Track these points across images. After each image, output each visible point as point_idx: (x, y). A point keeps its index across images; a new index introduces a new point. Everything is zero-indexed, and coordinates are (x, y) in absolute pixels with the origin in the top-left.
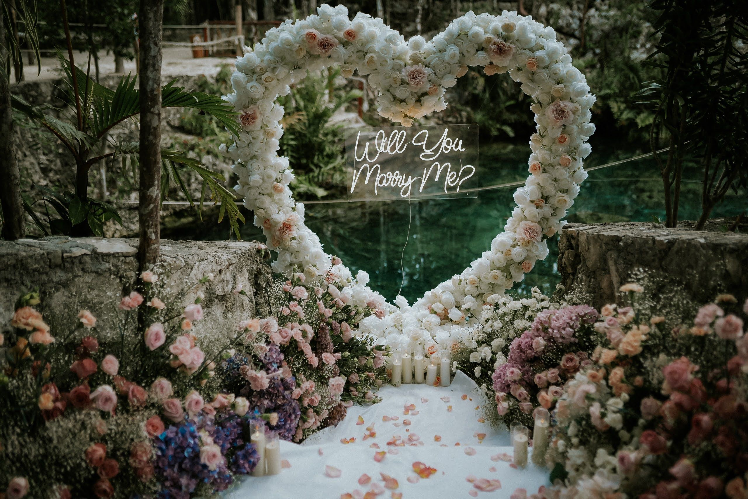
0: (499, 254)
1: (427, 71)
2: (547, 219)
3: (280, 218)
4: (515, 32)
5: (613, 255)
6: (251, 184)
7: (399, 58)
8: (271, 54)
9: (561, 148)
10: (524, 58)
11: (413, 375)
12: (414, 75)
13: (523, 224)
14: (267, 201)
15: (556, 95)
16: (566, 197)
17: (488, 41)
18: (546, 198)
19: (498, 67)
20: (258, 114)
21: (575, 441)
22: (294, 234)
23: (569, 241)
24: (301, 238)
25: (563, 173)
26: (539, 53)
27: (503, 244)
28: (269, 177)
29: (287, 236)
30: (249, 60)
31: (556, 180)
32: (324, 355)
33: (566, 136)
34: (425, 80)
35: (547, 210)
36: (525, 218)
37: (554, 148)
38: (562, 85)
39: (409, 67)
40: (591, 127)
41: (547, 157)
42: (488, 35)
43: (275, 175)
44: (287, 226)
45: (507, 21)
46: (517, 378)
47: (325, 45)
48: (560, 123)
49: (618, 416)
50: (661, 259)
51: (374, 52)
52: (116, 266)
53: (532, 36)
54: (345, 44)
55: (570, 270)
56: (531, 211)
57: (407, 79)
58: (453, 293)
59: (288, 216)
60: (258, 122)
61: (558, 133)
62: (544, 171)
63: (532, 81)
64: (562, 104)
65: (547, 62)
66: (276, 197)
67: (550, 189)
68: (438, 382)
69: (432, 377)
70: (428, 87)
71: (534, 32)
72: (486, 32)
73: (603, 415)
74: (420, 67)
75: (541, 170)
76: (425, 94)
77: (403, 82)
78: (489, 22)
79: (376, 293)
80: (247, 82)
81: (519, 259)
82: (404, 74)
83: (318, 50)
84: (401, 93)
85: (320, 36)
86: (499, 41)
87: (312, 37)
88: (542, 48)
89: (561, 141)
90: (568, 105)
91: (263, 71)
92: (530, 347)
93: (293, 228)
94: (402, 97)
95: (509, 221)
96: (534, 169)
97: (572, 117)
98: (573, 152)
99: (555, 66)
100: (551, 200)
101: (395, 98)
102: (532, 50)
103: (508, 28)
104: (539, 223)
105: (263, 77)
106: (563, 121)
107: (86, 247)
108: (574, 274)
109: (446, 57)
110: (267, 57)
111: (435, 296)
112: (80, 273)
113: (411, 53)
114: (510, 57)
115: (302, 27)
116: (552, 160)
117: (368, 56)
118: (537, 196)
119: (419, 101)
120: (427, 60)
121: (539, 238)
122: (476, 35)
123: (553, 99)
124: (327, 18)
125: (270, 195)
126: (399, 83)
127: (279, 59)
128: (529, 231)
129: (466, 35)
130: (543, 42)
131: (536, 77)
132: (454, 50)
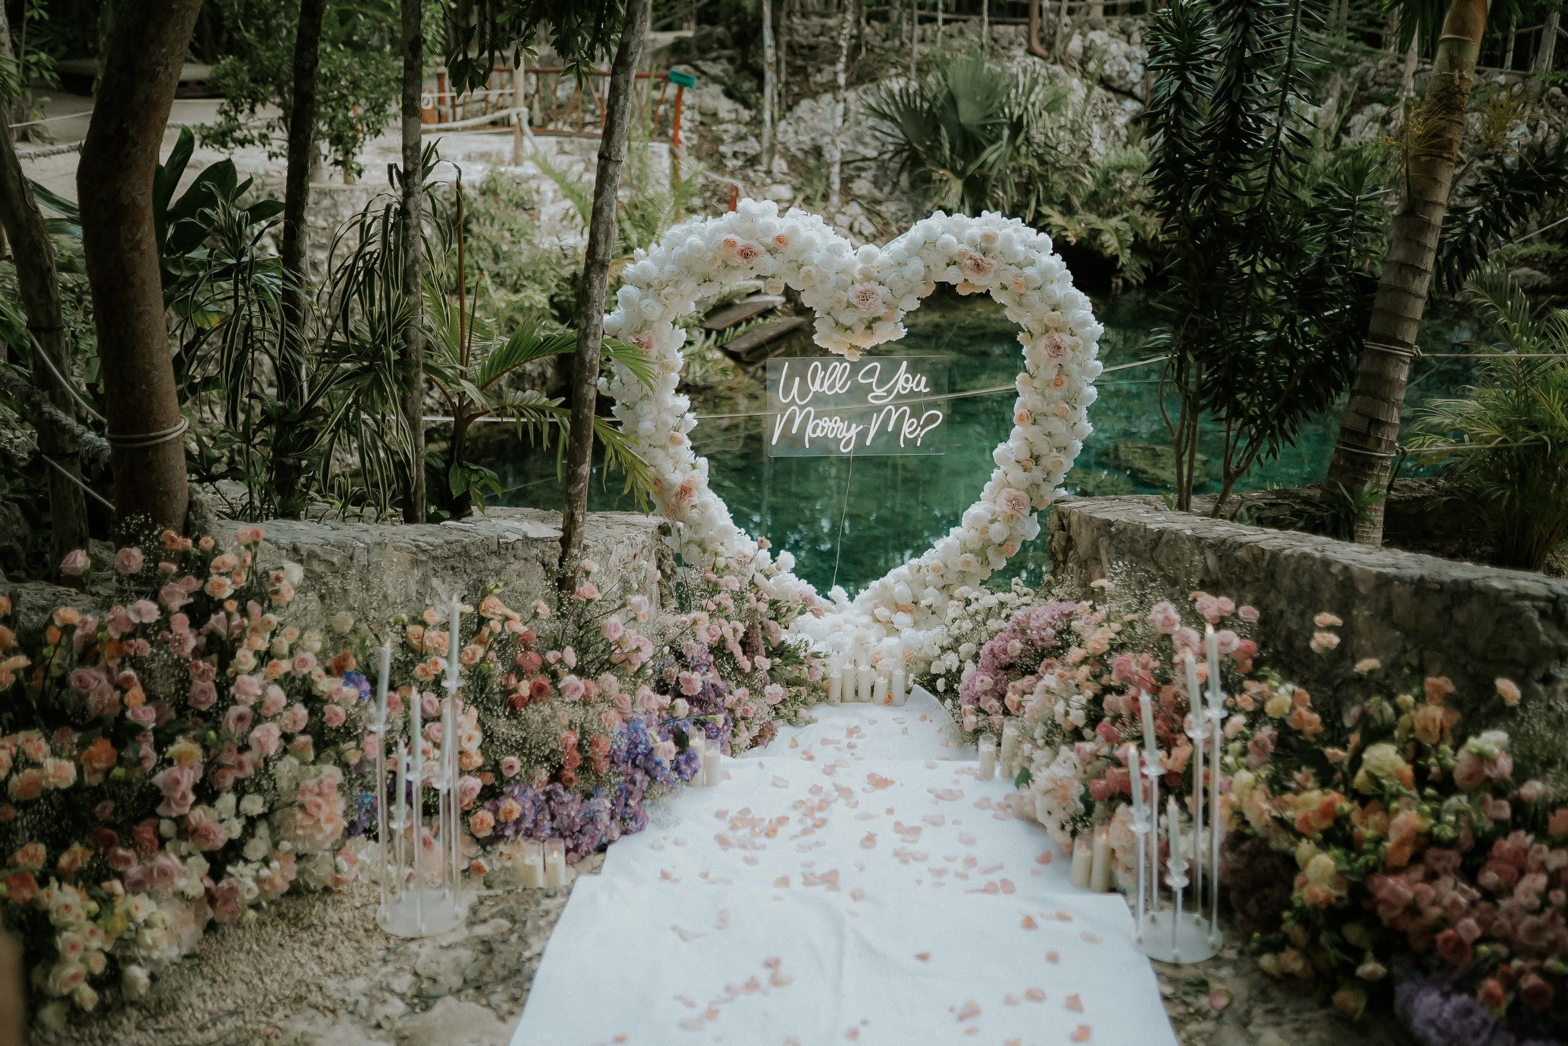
0: (972, 532)
1: (882, 291)
2: (1038, 486)
3: (677, 478)
4: (998, 245)
5: (1104, 542)
6: (641, 433)
7: (844, 271)
8: (673, 263)
9: (1057, 394)
10: (1008, 277)
11: (857, 692)
12: (865, 296)
13: (1005, 493)
14: (659, 454)
15: (1050, 324)
16: (1063, 458)
17: (963, 254)
18: (1036, 459)
19: (973, 286)
20: (654, 341)
21: (1041, 742)
22: (695, 500)
23: (1060, 520)
24: (705, 506)
25: (1058, 426)
26: (1029, 271)
27: (977, 518)
28: (665, 424)
29: (685, 503)
30: (644, 270)
31: (1049, 435)
32: (757, 658)
33: (1064, 378)
34: (879, 302)
35: (1037, 474)
36: (1009, 485)
37: (1047, 392)
38: (1058, 313)
39: (857, 285)
40: (1096, 367)
41: (1039, 404)
42: (963, 247)
43: (673, 421)
44: (685, 491)
45: (987, 229)
46: (988, 688)
47: (747, 254)
48: (1055, 362)
49: (1082, 713)
50: (1152, 550)
51: (812, 264)
52: (543, 552)
53: (1020, 248)
54: (771, 251)
55: (1060, 558)
56: (1017, 475)
57: (854, 301)
58: (908, 583)
59: (687, 477)
60: (653, 352)
61: (1053, 374)
62: (1035, 422)
63: (1020, 305)
64: (1056, 336)
65: (1039, 281)
66: (671, 450)
67: (1042, 447)
68: (889, 701)
69: (881, 693)
70: (881, 311)
71: (1024, 242)
72: (960, 242)
73: (1067, 714)
74: (873, 286)
75: (1031, 421)
76: (877, 319)
77: (849, 305)
78: (963, 227)
79: (804, 582)
80: (641, 299)
81: (998, 540)
82: (851, 295)
83: (739, 260)
84: (846, 318)
85: (741, 243)
86: (978, 255)
87: (731, 244)
88: (1032, 263)
89: (1057, 384)
90: (1066, 339)
91: (663, 285)
92: (1005, 651)
93: (695, 493)
94: (848, 323)
95: (988, 486)
96: (1021, 419)
97: (1070, 354)
98: (1072, 400)
99: (1049, 288)
100: (1042, 461)
101: (837, 323)
102: (1020, 266)
103: (989, 238)
104: (1027, 491)
105: (663, 292)
106: (1059, 360)
107: (516, 531)
108: (1065, 562)
109: (907, 272)
110: (668, 267)
111: (885, 587)
112: (512, 560)
113: (860, 266)
114: (991, 275)
115: (717, 230)
116: (1045, 409)
117: (804, 268)
118: (1025, 455)
119: (869, 327)
120: (881, 278)
121: (1027, 512)
122: (946, 246)
123: (1047, 330)
124: (750, 217)
125: (663, 447)
126: (844, 305)
127: (685, 271)
128: (1014, 503)
129: (934, 243)
130: (1033, 254)
131: (1024, 300)
132: (916, 265)
